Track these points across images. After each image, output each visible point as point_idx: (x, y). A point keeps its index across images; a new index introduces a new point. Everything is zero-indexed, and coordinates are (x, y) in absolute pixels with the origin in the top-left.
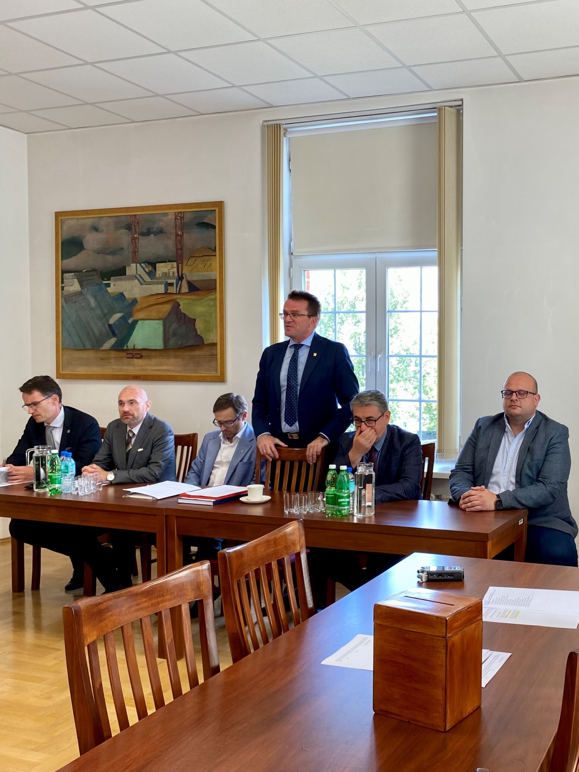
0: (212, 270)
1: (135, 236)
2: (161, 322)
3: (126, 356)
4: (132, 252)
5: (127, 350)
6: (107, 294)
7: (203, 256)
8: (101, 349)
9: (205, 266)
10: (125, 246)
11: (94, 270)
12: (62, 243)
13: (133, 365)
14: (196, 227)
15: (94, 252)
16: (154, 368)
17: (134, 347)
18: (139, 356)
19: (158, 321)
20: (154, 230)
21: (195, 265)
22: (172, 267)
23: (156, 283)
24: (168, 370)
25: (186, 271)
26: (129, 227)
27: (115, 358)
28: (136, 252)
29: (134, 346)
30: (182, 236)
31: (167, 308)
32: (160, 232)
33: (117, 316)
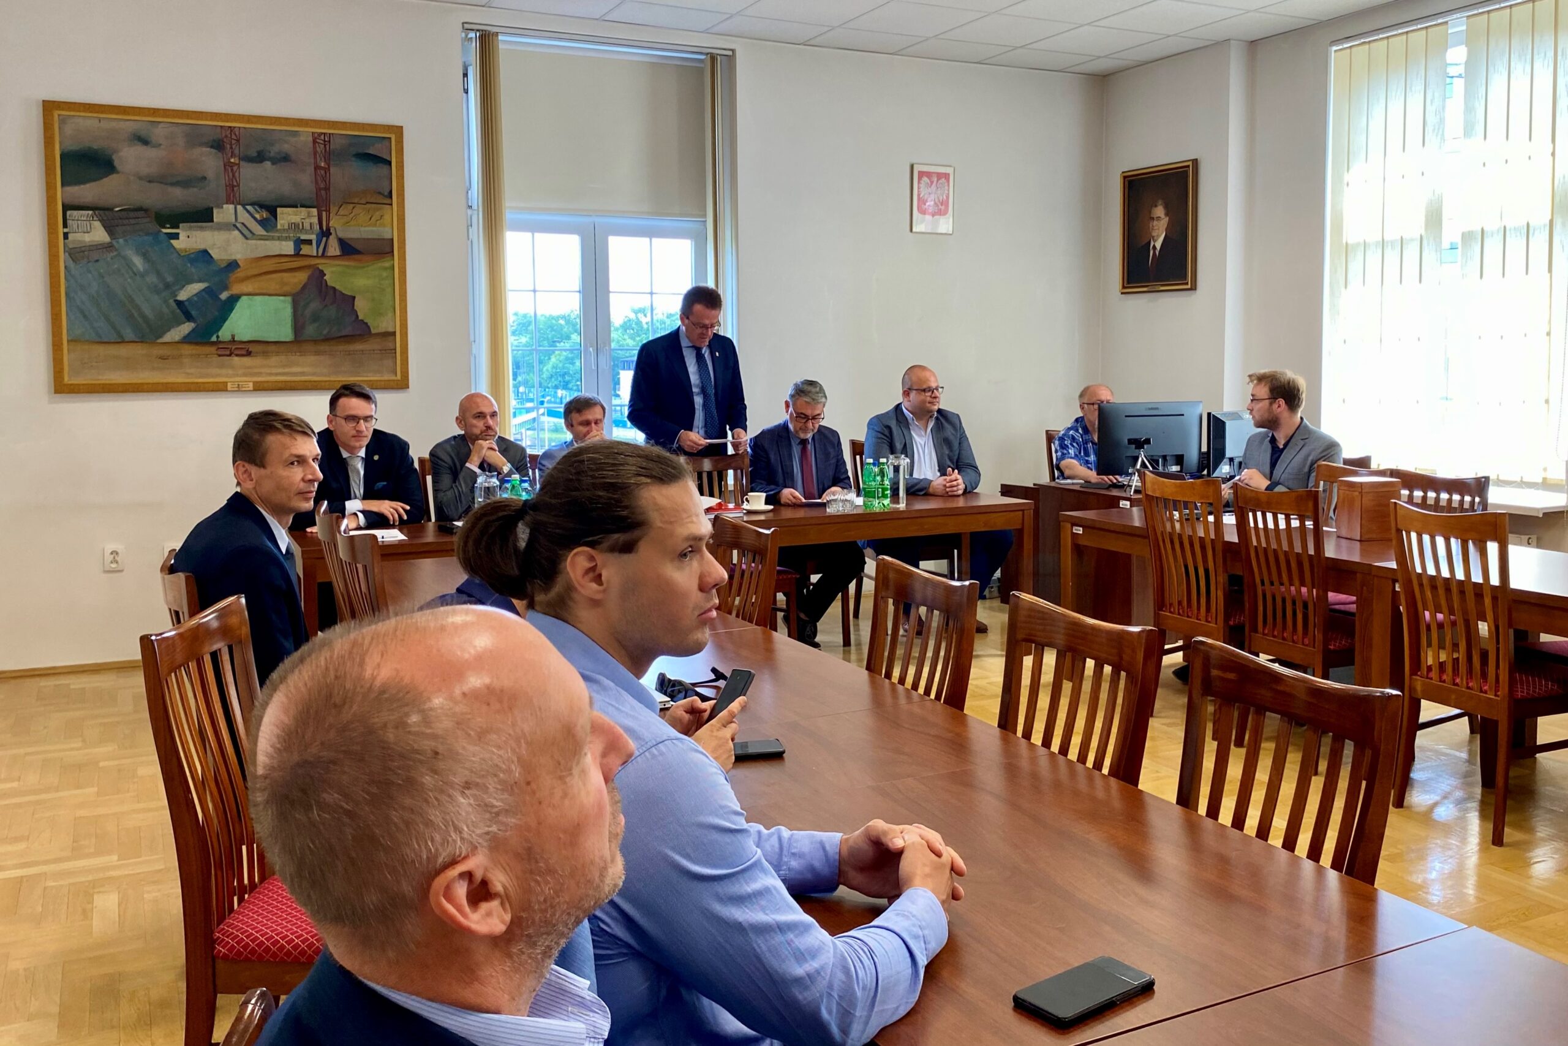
0: (383, 225)
1: (232, 160)
2: (289, 299)
3: (216, 352)
4: (226, 186)
5: (218, 342)
6: (172, 250)
7: (367, 203)
8: (160, 341)
9: (371, 219)
10: (210, 175)
11: (140, 209)
12: (63, 156)
13: (232, 367)
14: (353, 159)
15: (140, 178)
16: (274, 371)
17: (234, 339)
18: (244, 352)
19: (282, 298)
20: (272, 154)
21: (351, 216)
22: (309, 216)
23: (276, 238)
24: (303, 374)
25: (335, 223)
26: (218, 145)
27: (192, 355)
28: (233, 186)
29: (233, 336)
30: (327, 170)
31: (302, 277)
32: (285, 159)
33: (196, 288)
